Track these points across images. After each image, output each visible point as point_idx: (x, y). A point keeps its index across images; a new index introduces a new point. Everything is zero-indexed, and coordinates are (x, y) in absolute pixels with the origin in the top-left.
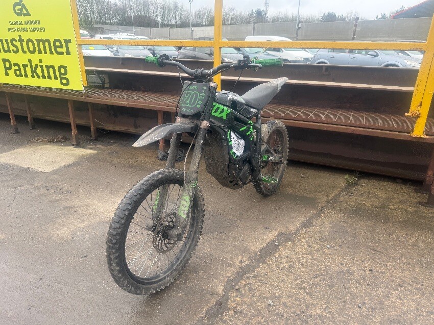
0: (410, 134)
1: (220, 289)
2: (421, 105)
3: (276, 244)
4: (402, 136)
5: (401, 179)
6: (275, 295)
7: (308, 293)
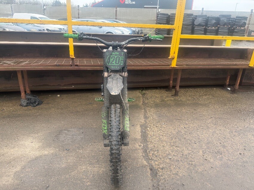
0: (170, 66)
1: (145, 163)
2: (174, 53)
3: (144, 131)
4: (167, 68)
5: (159, 87)
6: (167, 153)
7: (176, 147)
